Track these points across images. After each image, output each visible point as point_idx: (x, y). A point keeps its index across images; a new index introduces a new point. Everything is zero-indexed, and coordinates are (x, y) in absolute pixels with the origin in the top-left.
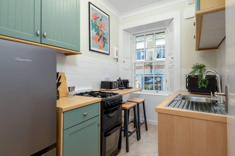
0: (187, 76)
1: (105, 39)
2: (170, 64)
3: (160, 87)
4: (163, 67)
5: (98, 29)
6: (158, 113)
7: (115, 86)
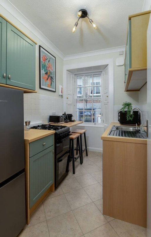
0: (119, 112)
1: (53, 79)
2: (105, 101)
3: (93, 119)
4: (96, 102)
5: (47, 69)
6: (103, 140)
7: (62, 120)
